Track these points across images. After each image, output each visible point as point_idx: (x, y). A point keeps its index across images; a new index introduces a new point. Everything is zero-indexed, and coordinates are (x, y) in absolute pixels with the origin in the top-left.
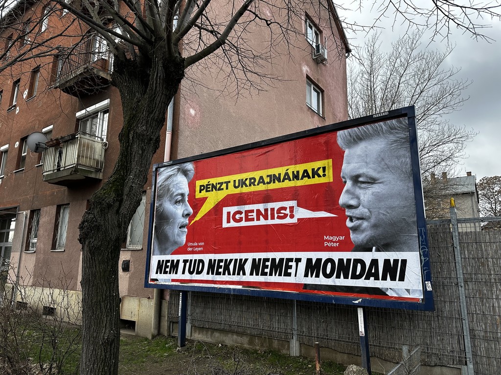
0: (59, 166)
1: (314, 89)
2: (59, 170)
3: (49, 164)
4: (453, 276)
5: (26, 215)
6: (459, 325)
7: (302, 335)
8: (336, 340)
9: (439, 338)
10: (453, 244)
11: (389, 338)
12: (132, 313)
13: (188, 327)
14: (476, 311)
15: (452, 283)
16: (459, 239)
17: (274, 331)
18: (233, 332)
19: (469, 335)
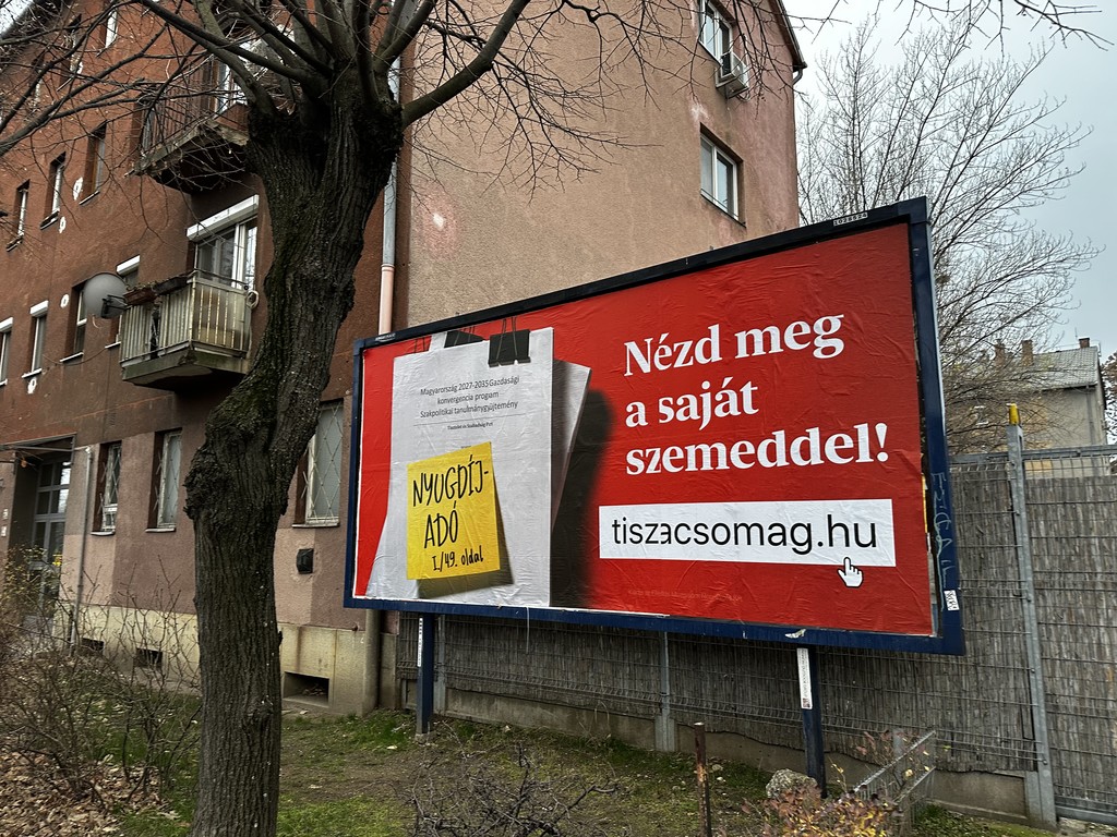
0: (154, 347)
1: (720, 158)
2: (154, 356)
3: (134, 343)
4: (1010, 577)
5: (92, 454)
6: (1021, 684)
7: (682, 707)
8: (753, 717)
9: (977, 712)
10: (1012, 506)
11: (868, 714)
12: (320, 661)
13: (439, 690)
14: (1060, 654)
15: (1008, 593)
16: (1027, 497)
17: (620, 698)
18: (534, 701)
19: (1043, 706)
